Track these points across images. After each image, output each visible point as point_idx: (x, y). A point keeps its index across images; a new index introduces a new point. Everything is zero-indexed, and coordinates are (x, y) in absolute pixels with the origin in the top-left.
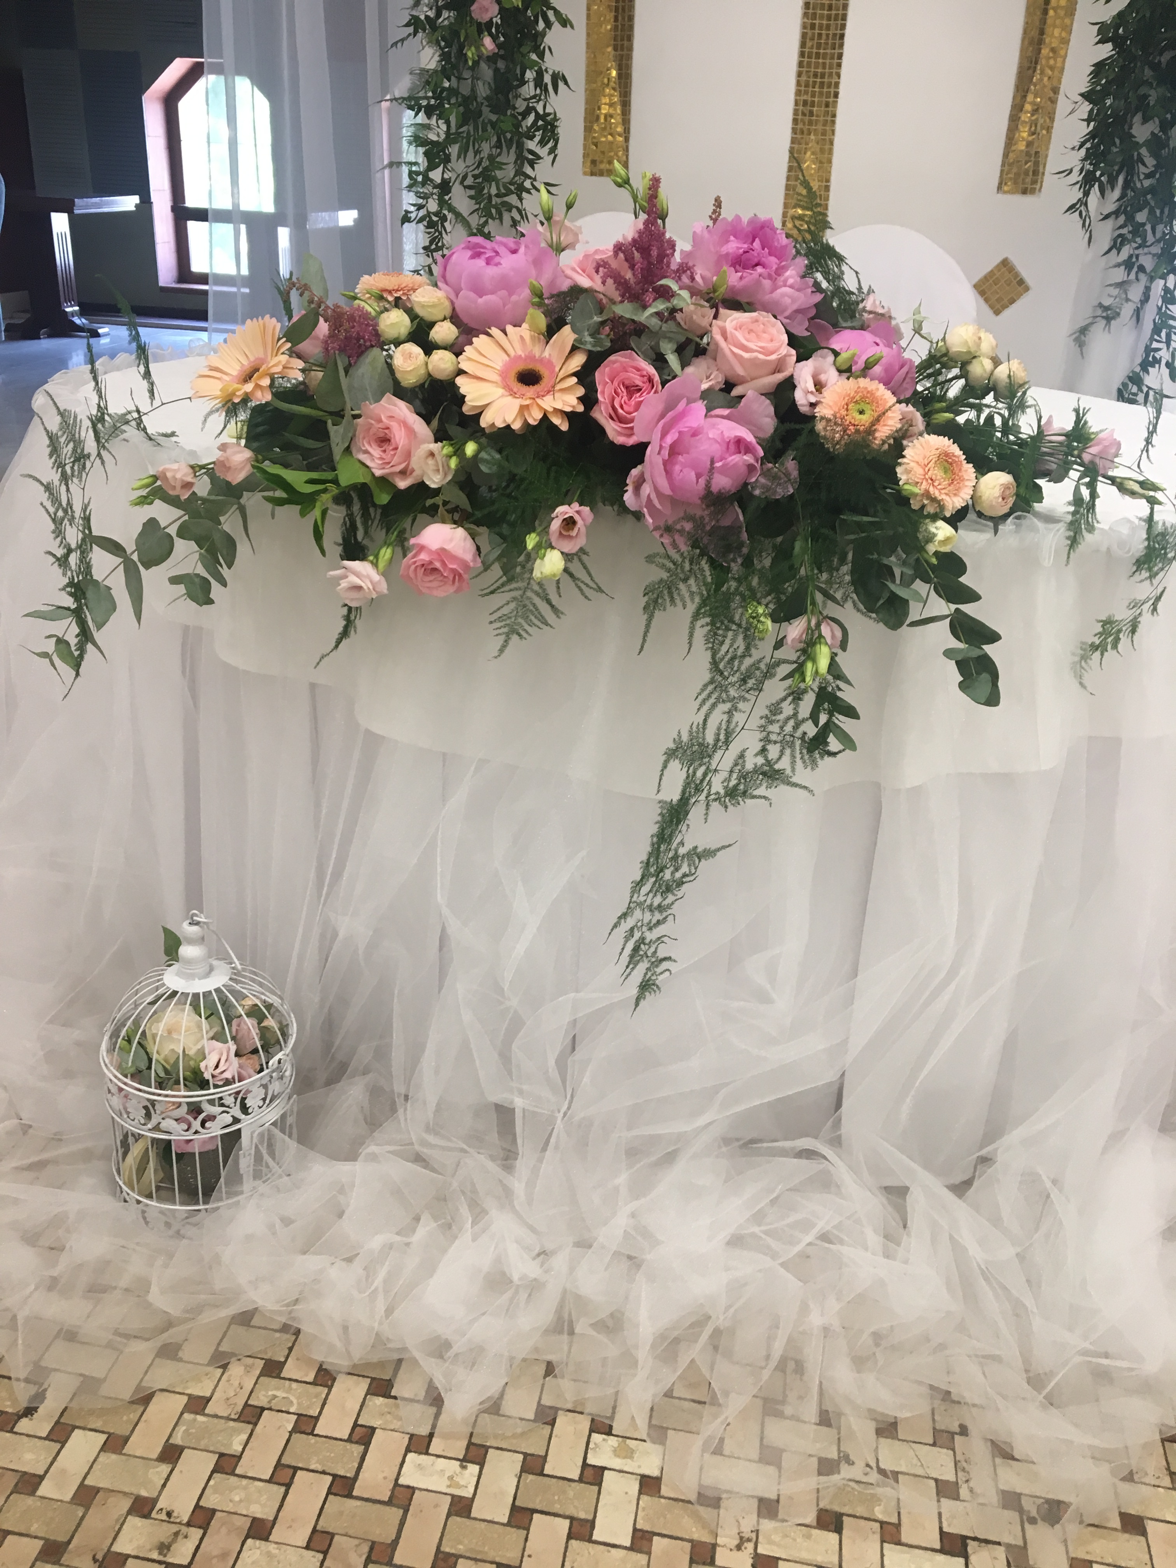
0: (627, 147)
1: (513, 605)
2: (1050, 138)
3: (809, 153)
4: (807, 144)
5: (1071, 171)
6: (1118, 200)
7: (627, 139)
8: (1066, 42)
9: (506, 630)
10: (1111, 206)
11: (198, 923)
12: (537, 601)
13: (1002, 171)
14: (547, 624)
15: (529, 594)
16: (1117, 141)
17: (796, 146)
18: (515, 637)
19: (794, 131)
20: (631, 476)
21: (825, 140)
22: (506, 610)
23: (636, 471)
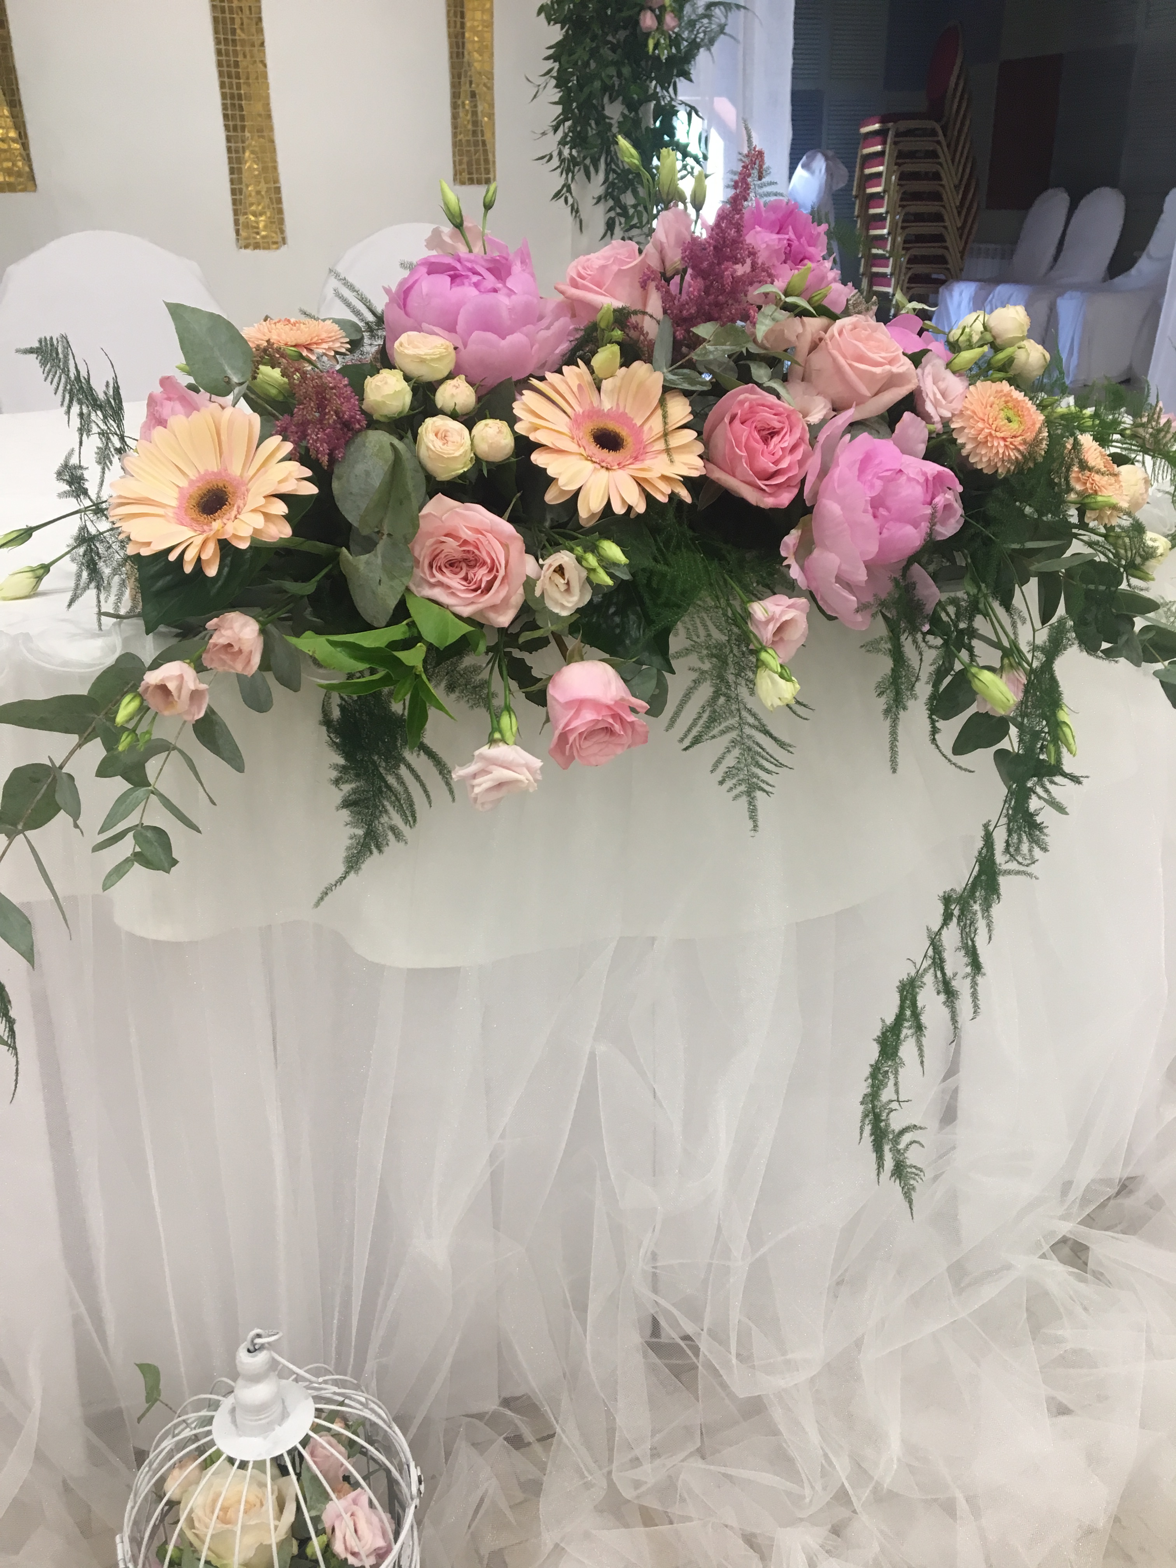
0: (28, 155)
1: (736, 752)
2: (494, 124)
3: (247, 154)
4: (243, 142)
5: (551, 158)
6: (604, 183)
7: (25, 146)
8: (489, 25)
9: (743, 788)
10: (600, 190)
11: (262, 1347)
12: (760, 738)
13: (454, 162)
14: (782, 765)
15: (748, 730)
16: (593, 123)
17: (233, 145)
18: (759, 794)
19: (227, 127)
20: (787, 546)
21: (263, 137)
22: (730, 761)
23: (791, 539)
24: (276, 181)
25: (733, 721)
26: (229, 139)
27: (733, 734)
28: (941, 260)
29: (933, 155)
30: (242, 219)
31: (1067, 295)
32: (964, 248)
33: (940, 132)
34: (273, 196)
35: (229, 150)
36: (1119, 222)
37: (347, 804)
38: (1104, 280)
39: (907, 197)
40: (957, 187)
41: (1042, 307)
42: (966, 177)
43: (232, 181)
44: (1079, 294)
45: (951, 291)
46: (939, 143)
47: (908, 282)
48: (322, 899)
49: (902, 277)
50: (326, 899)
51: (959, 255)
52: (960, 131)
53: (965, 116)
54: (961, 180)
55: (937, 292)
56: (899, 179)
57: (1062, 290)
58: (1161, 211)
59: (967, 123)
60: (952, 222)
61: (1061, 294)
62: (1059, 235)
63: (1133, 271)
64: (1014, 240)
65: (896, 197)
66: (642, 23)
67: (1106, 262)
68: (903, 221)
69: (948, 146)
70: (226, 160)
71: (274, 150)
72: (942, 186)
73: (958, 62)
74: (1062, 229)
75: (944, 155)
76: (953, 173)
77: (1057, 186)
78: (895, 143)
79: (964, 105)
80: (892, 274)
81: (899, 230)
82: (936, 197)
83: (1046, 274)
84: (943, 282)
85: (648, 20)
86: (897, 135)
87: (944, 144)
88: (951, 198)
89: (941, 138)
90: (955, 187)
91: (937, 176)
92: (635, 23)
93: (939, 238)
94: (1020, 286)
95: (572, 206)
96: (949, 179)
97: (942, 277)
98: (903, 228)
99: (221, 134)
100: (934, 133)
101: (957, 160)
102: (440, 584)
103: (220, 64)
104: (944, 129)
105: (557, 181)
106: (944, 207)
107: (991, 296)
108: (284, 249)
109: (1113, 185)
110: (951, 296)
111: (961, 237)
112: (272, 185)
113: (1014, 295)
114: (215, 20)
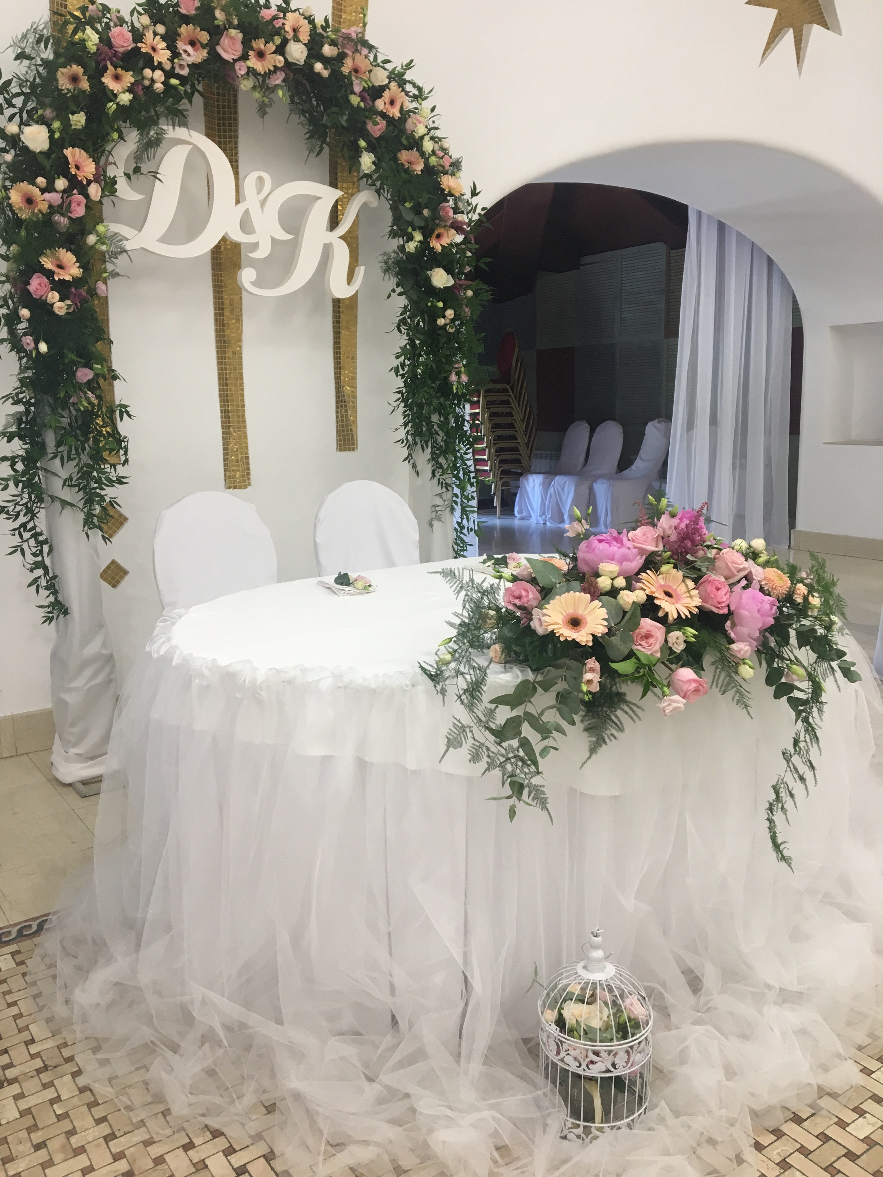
3: (232, 440)
4: (229, 434)
5: (401, 441)
6: (431, 453)
10: (428, 456)
12: (742, 690)
16: (424, 424)
17: (225, 436)
20: (728, 627)
21: (240, 431)
22: (737, 698)
23: (728, 624)
24: (247, 453)
25: (733, 685)
26: (223, 433)
27: (735, 689)
28: (518, 461)
29: (507, 402)
30: (228, 474)
31: (599, 481)
32: (530, 454)
33: (510, 390)
34: (245, 461)
35: (223, 438)
36: (621, 441)
37: (586, 730)
38: (617, 473)
39: (495, 426)
40: (523, 420)
41: (585, 488)
42: (527, 413)
43: (224, 455)
44: (606, 481)
45: (527, 480)
46: (510, 396)
47: (501, 475)
48: (582, 766)
49: (496, 472)
50: (585, 765)
51: (528, 458)
52: (521, 388)
53: (523, 380)
54: (524, 417)
55: (519, 480)
56: (490, 417)
57: (595, 479)
58: (644, 434)
59: (525, 385)
60: (522, 440)
61: (595, 481)
62: (586, 447)
63: (633, 467)
64: (559, 449)
65: (489, 426)
66: (450, 379)
67: (616, 463)
68: (494, 440)
69: (515, 397)
70: (222, 444)
71: (246, 437)
72: (514, 420)
73: (516, 351)
74: (587, 444)
75: (514, 403)
76: (520, 412)
77: (582, 419)
78: (484, 396)
79: (522, 376)
80: (490, 470)
81: (492, 445)
82: (511, 426)
83: (581, 470)
84: (521, 474)
85: (453, 378)
86: (486, 391)
87: (513, 397)
88: (520, 426)
89: (511, 393)
90: (522, 420)
91: (510, 414)
92: (447, 378)
93: (516, 449)
94: (570, 477)
95: (413, 464)
96: (518, 415)
97: (519, 471)
98: (495, 444)
99: (220, 431)
100: (507, 391)
101: (521, 404)
102: (640, 645)
103: (220, 396)
104: (512, 388)
105: (405, 452)
106: (516, 431)
107: (553, 483)
108: (249, 488)
109: (613, 419)
110: (528, 482)
111: (528, 447)
112: (244, 455)
113: (567, 482)
114: (219, 374)
